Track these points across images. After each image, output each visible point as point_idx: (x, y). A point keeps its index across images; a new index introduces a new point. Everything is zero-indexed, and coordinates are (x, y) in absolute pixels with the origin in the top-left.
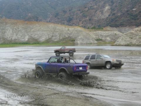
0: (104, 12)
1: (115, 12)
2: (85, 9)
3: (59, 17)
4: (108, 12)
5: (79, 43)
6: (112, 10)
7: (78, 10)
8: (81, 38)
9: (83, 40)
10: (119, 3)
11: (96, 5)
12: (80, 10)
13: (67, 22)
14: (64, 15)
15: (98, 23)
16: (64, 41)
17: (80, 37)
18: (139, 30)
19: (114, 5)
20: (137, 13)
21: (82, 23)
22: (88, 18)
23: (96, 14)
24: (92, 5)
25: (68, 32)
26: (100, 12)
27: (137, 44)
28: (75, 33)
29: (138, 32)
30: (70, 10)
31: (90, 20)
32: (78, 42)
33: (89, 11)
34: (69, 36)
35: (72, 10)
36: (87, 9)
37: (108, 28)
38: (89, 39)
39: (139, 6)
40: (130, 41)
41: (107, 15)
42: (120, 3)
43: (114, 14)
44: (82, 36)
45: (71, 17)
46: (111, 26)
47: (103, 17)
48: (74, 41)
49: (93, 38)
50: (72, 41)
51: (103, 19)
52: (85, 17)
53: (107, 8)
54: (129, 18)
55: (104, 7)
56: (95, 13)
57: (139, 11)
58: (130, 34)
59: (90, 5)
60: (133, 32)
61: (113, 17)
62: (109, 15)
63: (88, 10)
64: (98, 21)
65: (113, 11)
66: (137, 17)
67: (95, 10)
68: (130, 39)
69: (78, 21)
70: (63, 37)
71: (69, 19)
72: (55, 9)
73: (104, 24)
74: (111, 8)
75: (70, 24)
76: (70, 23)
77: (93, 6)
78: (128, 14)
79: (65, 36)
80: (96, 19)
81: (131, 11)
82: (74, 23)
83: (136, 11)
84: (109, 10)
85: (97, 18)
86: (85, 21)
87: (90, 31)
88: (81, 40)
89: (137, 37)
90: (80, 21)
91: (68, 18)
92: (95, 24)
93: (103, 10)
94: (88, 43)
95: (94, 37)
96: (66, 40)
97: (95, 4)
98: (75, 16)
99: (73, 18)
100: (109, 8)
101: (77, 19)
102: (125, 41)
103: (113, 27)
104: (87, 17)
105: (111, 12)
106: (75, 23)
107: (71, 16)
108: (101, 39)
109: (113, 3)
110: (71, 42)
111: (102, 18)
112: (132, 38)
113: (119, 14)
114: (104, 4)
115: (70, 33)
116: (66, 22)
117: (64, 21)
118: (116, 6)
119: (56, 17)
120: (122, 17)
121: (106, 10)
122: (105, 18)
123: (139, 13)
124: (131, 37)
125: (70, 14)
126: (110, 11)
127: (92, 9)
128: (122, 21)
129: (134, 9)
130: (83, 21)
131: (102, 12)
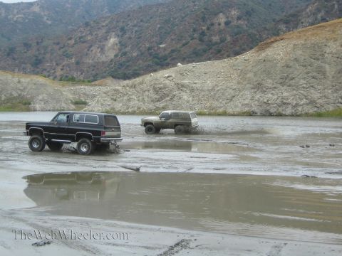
0: (106, 48)
1: (127, 49)
2: (69, 42)
3: (16, 56)
4: (114, 49)
5: (38, 108)
6: (122, 45)
7: (54, 43)
8: (43, 98)
9: (46, 102)
10: (136, 31)
11: (92, 35)
12: (58, 44)
13: (32, 66)
14: (26, 52)
15: (93, 70)
16: (9, 104)
17: (41, 97)
18: (130, 84)
19: (127, 35)
20: (167, 52)
21: (62, 69)
22: (73, 60)
23: (90, 52)
24: (84, 34)
25: (19, 86)
26: (98, 48)
27: (122, 111)
28: (31, 89)
29: (128, 88)
30: (38, 43)
31: (77, 63)
32: (37, 106)
33: (76, 46)
34: (20, 95)
35: (41, 42)
36: (73, 41)
37: (109, 81)
38: (58, 101)
39: (172, 40)
40: (112, 106)
41: (111, 55)
42: (138, 33)
43: (125, 54)
44: (45, 95)
45: (40, 57)
46: (114, 77)
47: (103, 59)
48: (30, 104)
49: (66, 99)
50: (25, 104)
51: (103, 63)
52: (67, 57)
53: (113, 40)
54: (150, 63)
55: (107, 39)
56: (88, 50)
57: (170, 50)
58: (113, 92)
59: (79, 35)
60: (120, 88)
61: (123, 59)
62: (116, 56)
63: (74, 44)
64: (94, 66)
65: (123, 47)
66: (166, 61)
67: (88, 45)
68: (112, 101)
69: (54, 64)
70: (8, 95)
71: (36, 60)
72: (9, 39)
73: (105, 72)
74: (120, 43)
75: (38, 70)
76: (38, 68)
77: (85, 36)
78: (151, 54)
79: (11, 94)
80: (91, 61)
81: (156, 48)
82: (45, 70)
83: (165, 49)
84: (117, 44)
85: (93, 60)
86: (68, 65)
87: (63, 86)
88: (43, 103)
89: (125, 98)
90: (57, 64)
91: (34, 58)
92: (88, 72)
93: (104, 45)
94: (56, 108)
95: (71, 96)
96: (14, 102)
97: (88, 32)
98: (48, 56)
99: (43, 58)
100: (117, 42)
101: (51, 61)
102: (102, 105)
103: (119, 78)
104: (72, 58)
105: (120, 50)
106: (48, 70)
107: (40, 54)
108: (83, 100)
109: (125, 33)
110: (23, 107)
111: (101, 61)
112: (115, 100)
113: (135, 54)
114: (106, 33)
115: (22, 88)
116: (29, 66)
117: (26, 64)
118: (130, 38)
119: (8, 55)
120: (138, 60)
121: (109, 45)
122: (106, 62)
123: (169, 54)
124: (115, 97)
125: (38, 50)
126: (118, 46)
127: (83, 42)
128: (136, 68)
129: (161, 46)
130: (63, 66)
131: (102, 50)
